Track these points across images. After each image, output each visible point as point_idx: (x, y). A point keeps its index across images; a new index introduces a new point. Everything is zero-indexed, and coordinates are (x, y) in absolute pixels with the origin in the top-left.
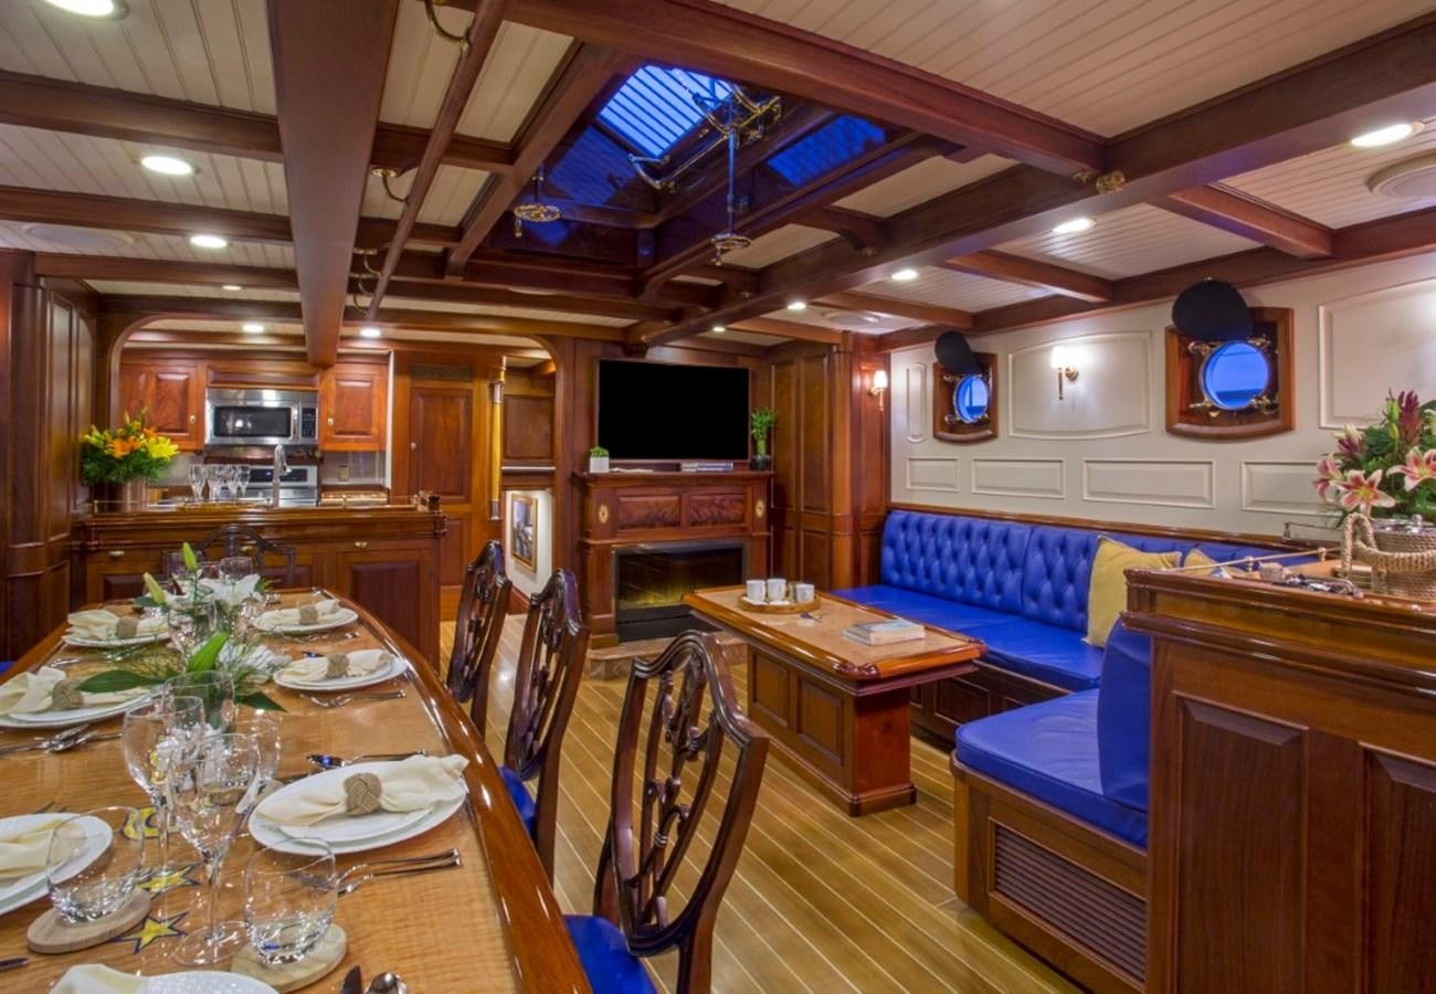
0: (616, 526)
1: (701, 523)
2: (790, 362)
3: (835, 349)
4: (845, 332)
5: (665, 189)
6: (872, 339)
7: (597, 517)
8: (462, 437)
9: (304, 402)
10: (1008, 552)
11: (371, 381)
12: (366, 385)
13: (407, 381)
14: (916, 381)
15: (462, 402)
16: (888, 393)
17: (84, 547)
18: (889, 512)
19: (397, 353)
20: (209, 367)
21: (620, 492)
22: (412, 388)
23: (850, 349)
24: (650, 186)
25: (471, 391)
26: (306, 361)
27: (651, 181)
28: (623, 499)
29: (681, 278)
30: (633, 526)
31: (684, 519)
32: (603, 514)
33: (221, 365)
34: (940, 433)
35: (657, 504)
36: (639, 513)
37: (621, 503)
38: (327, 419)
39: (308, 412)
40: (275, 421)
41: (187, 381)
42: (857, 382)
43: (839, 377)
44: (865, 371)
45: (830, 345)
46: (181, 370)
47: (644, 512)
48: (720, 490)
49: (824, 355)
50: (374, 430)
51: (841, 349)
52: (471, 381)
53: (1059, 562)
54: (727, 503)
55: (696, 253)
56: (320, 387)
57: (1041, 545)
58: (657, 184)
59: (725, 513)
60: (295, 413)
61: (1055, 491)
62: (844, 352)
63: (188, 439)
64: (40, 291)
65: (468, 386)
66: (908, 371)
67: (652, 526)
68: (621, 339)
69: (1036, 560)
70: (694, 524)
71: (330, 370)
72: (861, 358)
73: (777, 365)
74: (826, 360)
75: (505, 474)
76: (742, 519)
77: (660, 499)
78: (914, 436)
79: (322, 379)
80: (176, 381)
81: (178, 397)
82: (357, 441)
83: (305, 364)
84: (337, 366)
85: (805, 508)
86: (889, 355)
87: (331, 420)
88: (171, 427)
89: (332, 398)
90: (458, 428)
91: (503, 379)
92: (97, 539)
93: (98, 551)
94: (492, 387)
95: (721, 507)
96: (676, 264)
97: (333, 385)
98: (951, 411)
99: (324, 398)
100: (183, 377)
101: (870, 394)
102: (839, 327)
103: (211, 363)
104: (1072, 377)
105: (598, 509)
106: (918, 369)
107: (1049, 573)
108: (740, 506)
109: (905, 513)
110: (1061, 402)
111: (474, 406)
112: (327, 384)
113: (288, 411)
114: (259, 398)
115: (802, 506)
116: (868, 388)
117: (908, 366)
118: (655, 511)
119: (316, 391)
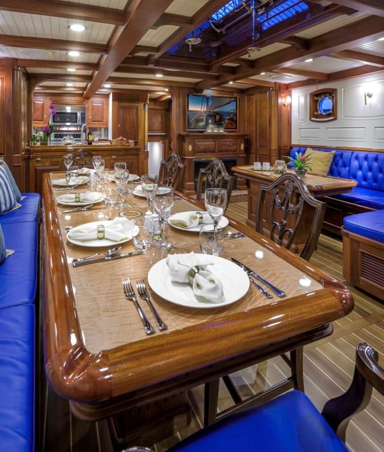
0: (194, 152)
1: (222, 152)
2: (253, 94)
3: (271, 89)
4: (276, 83)
5: (222, 32)
6: (285, 85)
7: (188, 149)
8: (135, 123)
9: (81, 110)
10: (342, 161)
11: (103, 103)
12: (101, 105)
13: (117, 103)
14: (302, 100)
15: (135, 110)
16: (291, 104)
17: (29, 157)
18: (291, 148)
19: (113, 93)
20: (51, 99)
21: (195, 140)
22: (119, 106)
23: (277, 89)
24: (216, 32)
25: (138, 107)
26: (82, 96)
27: (216, 29)
28: (197, 143)
29: (227, 64)
30: (200, 152)
31: (217, 150)
32: (190, 148)
33: (54, 98)
34: (312, 119)
35: (208, 145)
36: (202, 148)
37: (196, 144)
38: (89, 116)
39: (83, 115)
40: (72, 117)
41: (43, 104)
42: (280, 101)
43: (273, 99)
44: (283, 97)
45: (270, 88)
46: (41, 100)
47: (204, 147)
48: (229, 140)
49: (267, 91)
50: (104, 120)
51: (274, 89)
52: (138, 103)
53: (365, 164)
54: (231, 145)
55: (234, 55)
56: (87, 106)
57: (357, 158)
58: (219, 31)
59: (230, 148)
60: (79, 114)
61: (362, 138)
62: (275, 90)
63: (43, 123)
64: (19, 72)
65: (137, 105)
66: (299, 96)
67: (206, 152)
68: (194, 87)
69: (355, 163)
70: (220, 152)
71: (90, 100)
72: (281, 92)
73: (247, 95)
74: (268, 93)
75: (149, 136)
76: (236, 151)
77: (209, 143)
78: (301, 120)
79: (87, 103)
80: (40, 104)
81: (41, 109)
82: (99, 124)
83: (81, 97)
84: (92, 98)
85: (260, 146)
86: (291, 91)
87: (90, 117)
88: (39, 119)
89: (90, 109)
90: (134, 119)
91: (148, 102)
92: (33, 154)
93: (33, 158)
94: (144, 105)
95: (229, 146)
96: (227, 59)
97: (90, 104)
98: (317, 111)
99: (88, 109)
100: (42, 102)
101: (284, 105)
102: (273, 81)
103: (51, 97)
104: (370, 96)
105: (188, 146)
106: (303, 95)
107: (360, 168)
108: (235, 146)
109: (298, 148)
110: (366, 105)
111: (139, 112)
112: (88, 104)
113: (76, 114)
114: (65, 109)
115: (258, 145)
116: (284, 103)
117: (299, 94)
118: (207, 146)
119: (85, 107)
